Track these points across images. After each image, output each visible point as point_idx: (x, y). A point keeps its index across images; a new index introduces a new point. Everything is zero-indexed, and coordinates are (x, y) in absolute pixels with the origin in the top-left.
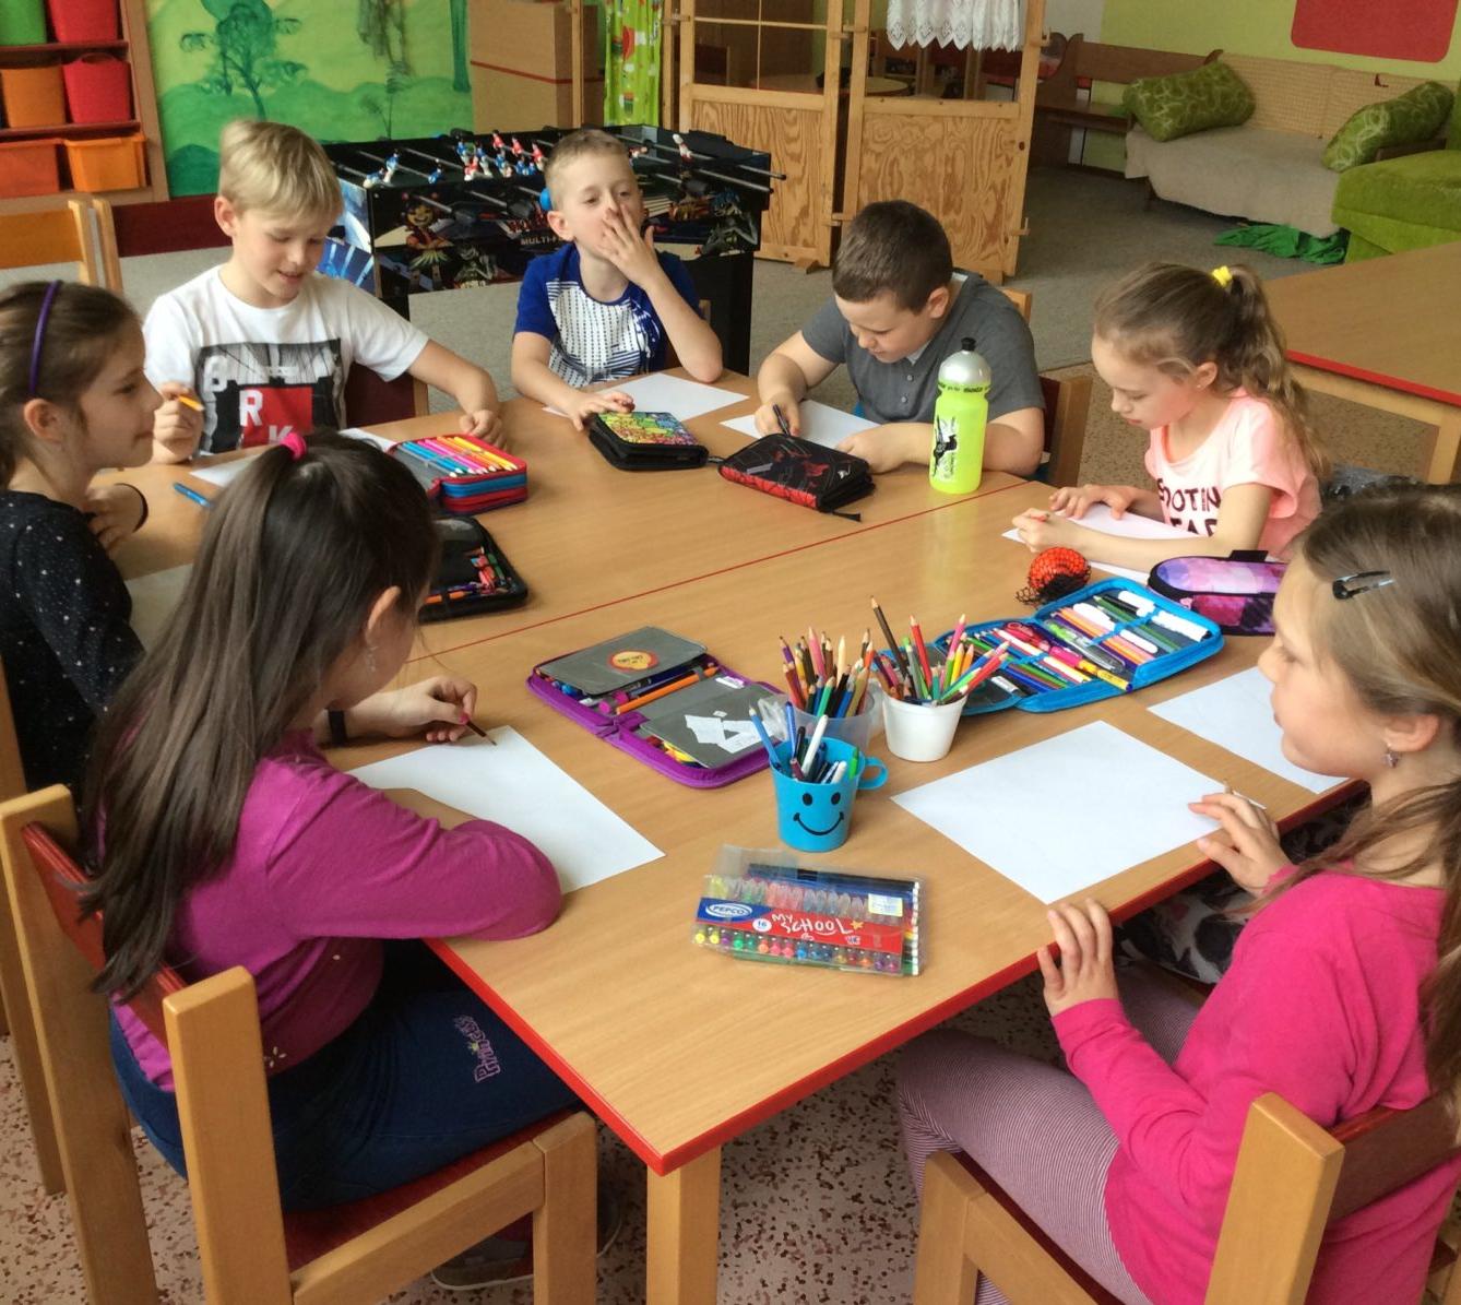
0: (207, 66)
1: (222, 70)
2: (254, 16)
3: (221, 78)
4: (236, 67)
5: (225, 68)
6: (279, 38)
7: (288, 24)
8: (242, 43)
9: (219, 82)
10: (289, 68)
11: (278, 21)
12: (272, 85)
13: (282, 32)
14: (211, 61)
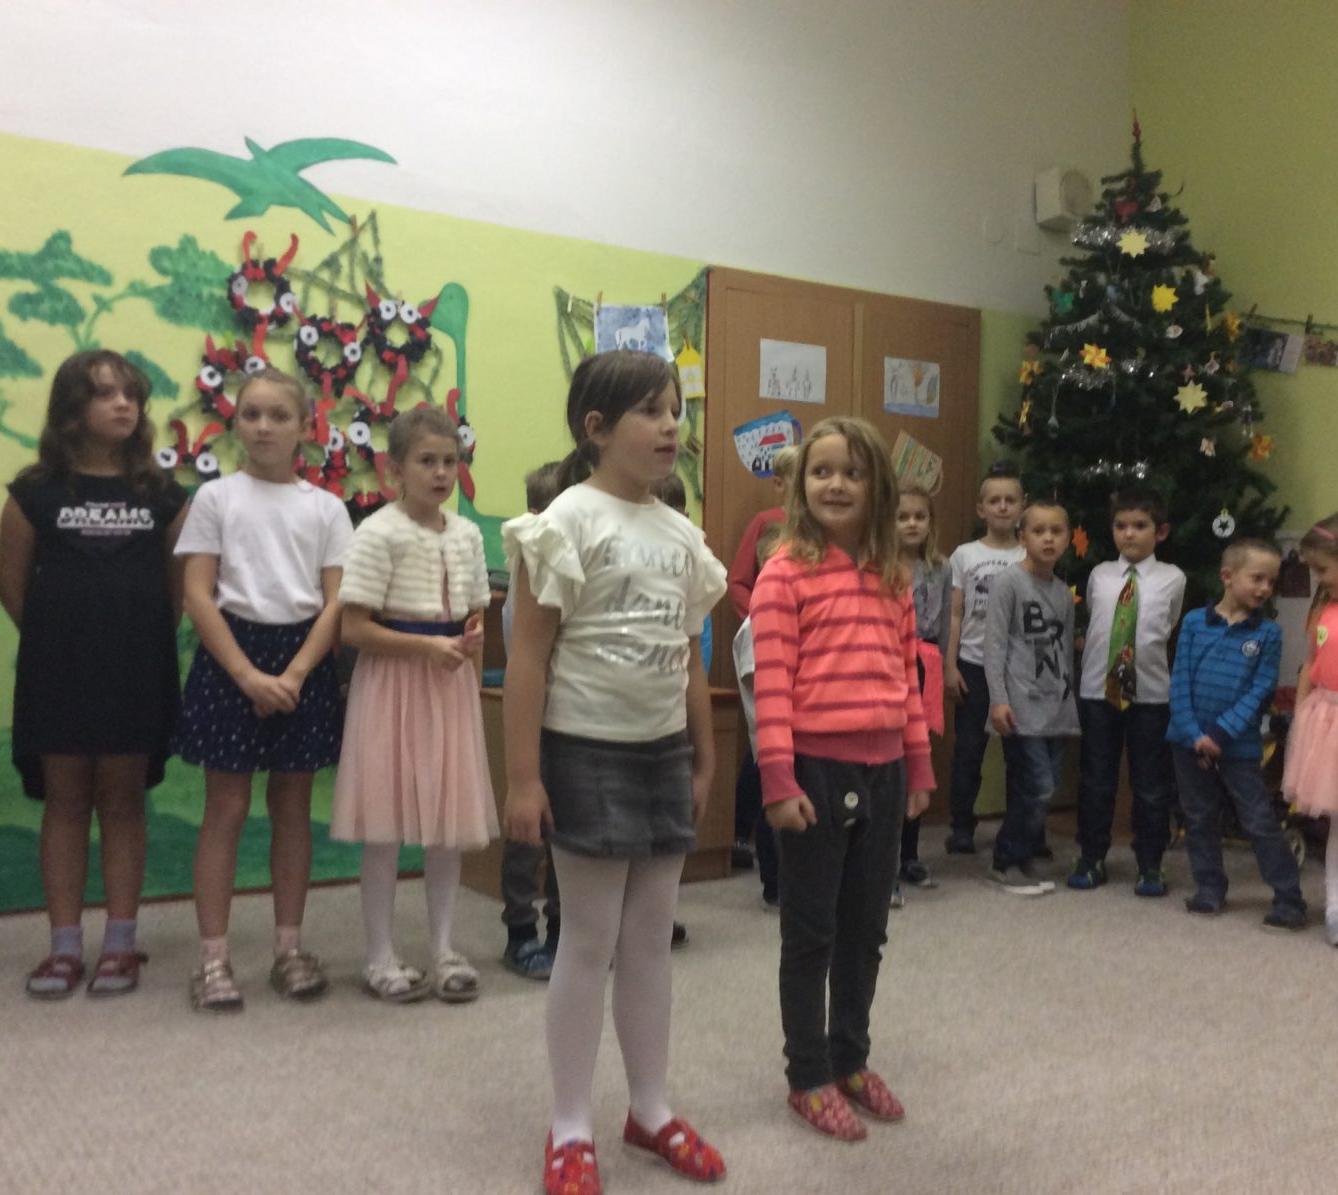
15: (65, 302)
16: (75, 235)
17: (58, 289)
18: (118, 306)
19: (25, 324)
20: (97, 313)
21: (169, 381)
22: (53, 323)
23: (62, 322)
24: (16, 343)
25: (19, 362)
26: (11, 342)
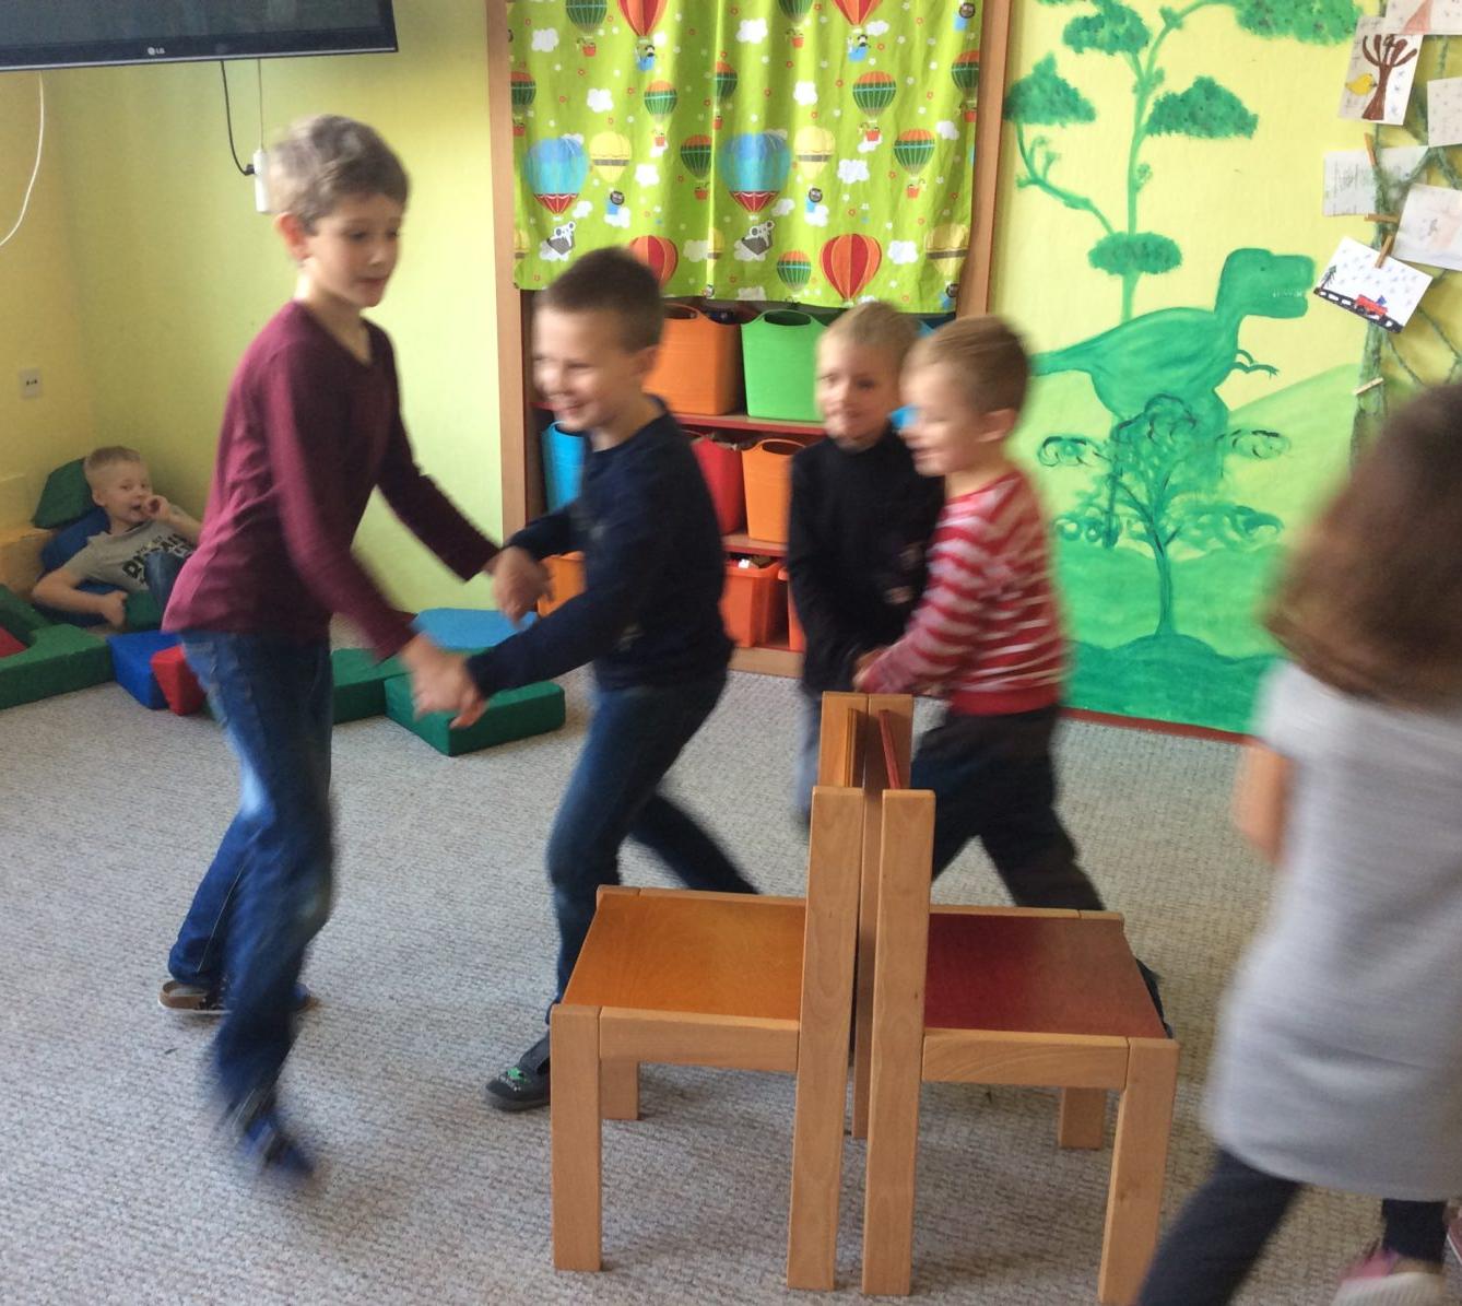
0: (1078, 494)
1: (1103, 502)
2: (1192, 420)
3: (1103, 519)
4: (1135, 503)
5: (1112, 500)
6: (1232, 461)
7: (1258, 439)
8: (1156, 461)
9: (1093, 524)
10: (1240, 518)
11: (1236, 433)
12: (1198, 544)
13: (1245, 454)
14: (1091, 488)
17: (1120, 6)
18: (1191, 20)
19: (1080, 55)
20: (1163, 34)
21: (1243, 114)
22: (1111, 53)
23: (1122, 49)
24: (1069, 82)
25: (1070, 105)
26: (1064, 80)
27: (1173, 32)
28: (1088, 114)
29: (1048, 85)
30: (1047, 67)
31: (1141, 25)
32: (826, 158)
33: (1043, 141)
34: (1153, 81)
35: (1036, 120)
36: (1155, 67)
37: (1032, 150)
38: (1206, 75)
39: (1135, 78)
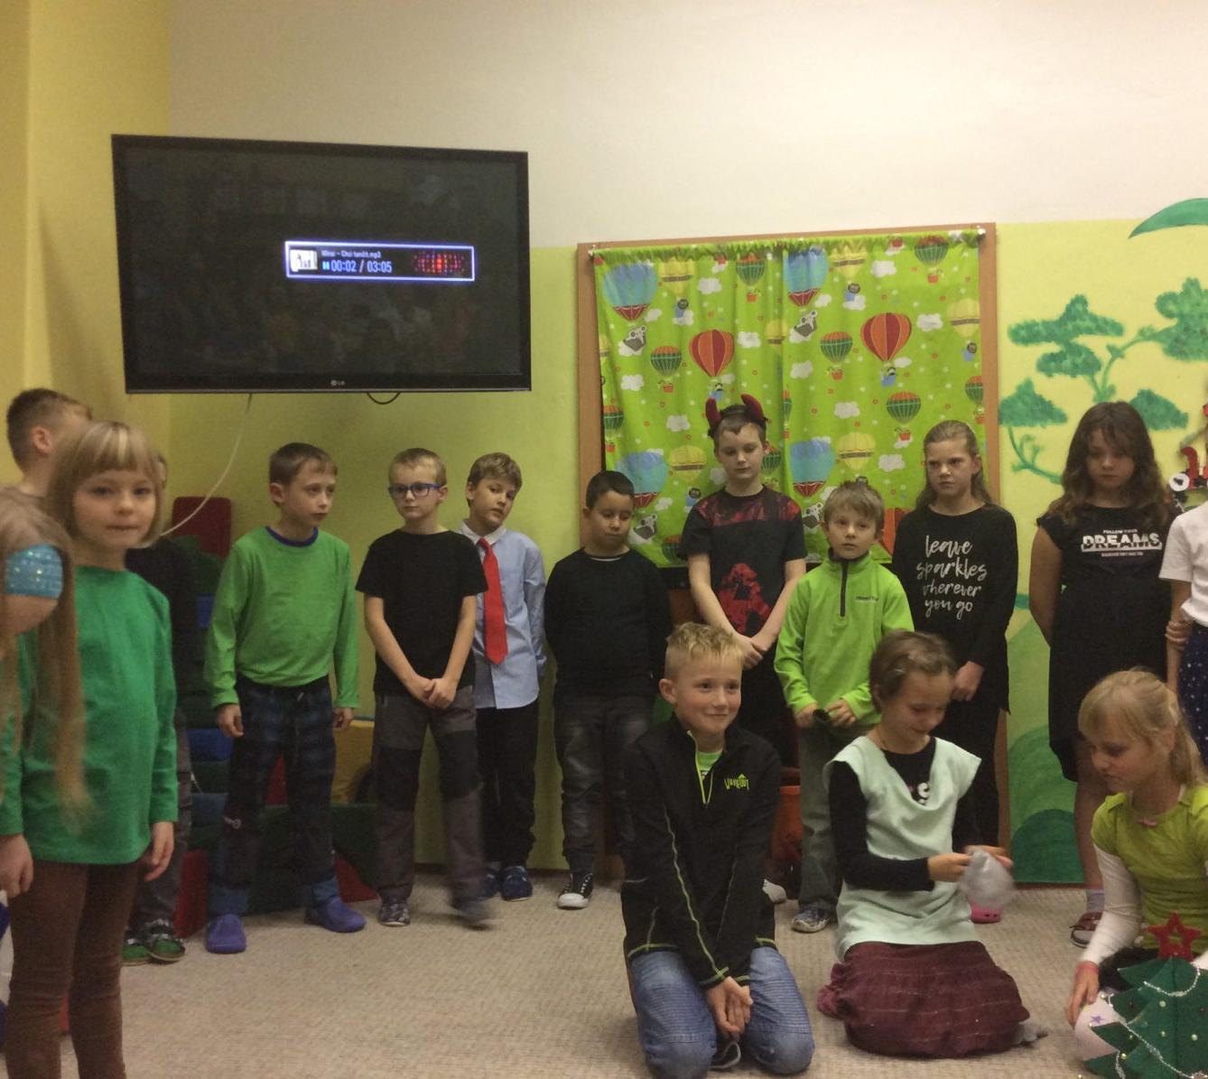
15: (1083, 356)
16: (1089, 298)
17: (1077, 346)
18: (1129, 352)
19: (1051, 379)
20: (1112, 361)
21: (1178, 413)
22: (1074, 375)
23: (1081, 374)
24: (1044, 397)
25: (1046, 412)
26: (1040, 396)
27: (1118, 361)
28: (1061, 418)
29: (1028, 399)
30: (1026, 390)
31: (1094, 358)
32: (869, 454)
33: (1028, 438)
34: (1108, 393)
35: (1023, 424)
36: (1109, 383)
37: (1021, 446)
38: (1145, 387)
39: (1092, 392)
